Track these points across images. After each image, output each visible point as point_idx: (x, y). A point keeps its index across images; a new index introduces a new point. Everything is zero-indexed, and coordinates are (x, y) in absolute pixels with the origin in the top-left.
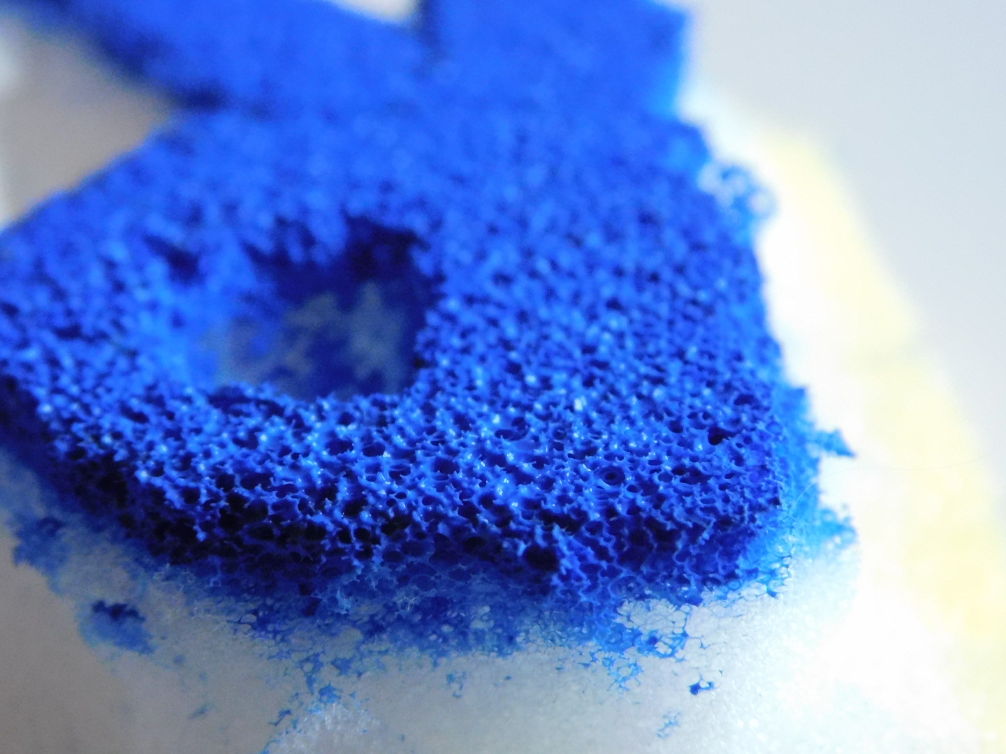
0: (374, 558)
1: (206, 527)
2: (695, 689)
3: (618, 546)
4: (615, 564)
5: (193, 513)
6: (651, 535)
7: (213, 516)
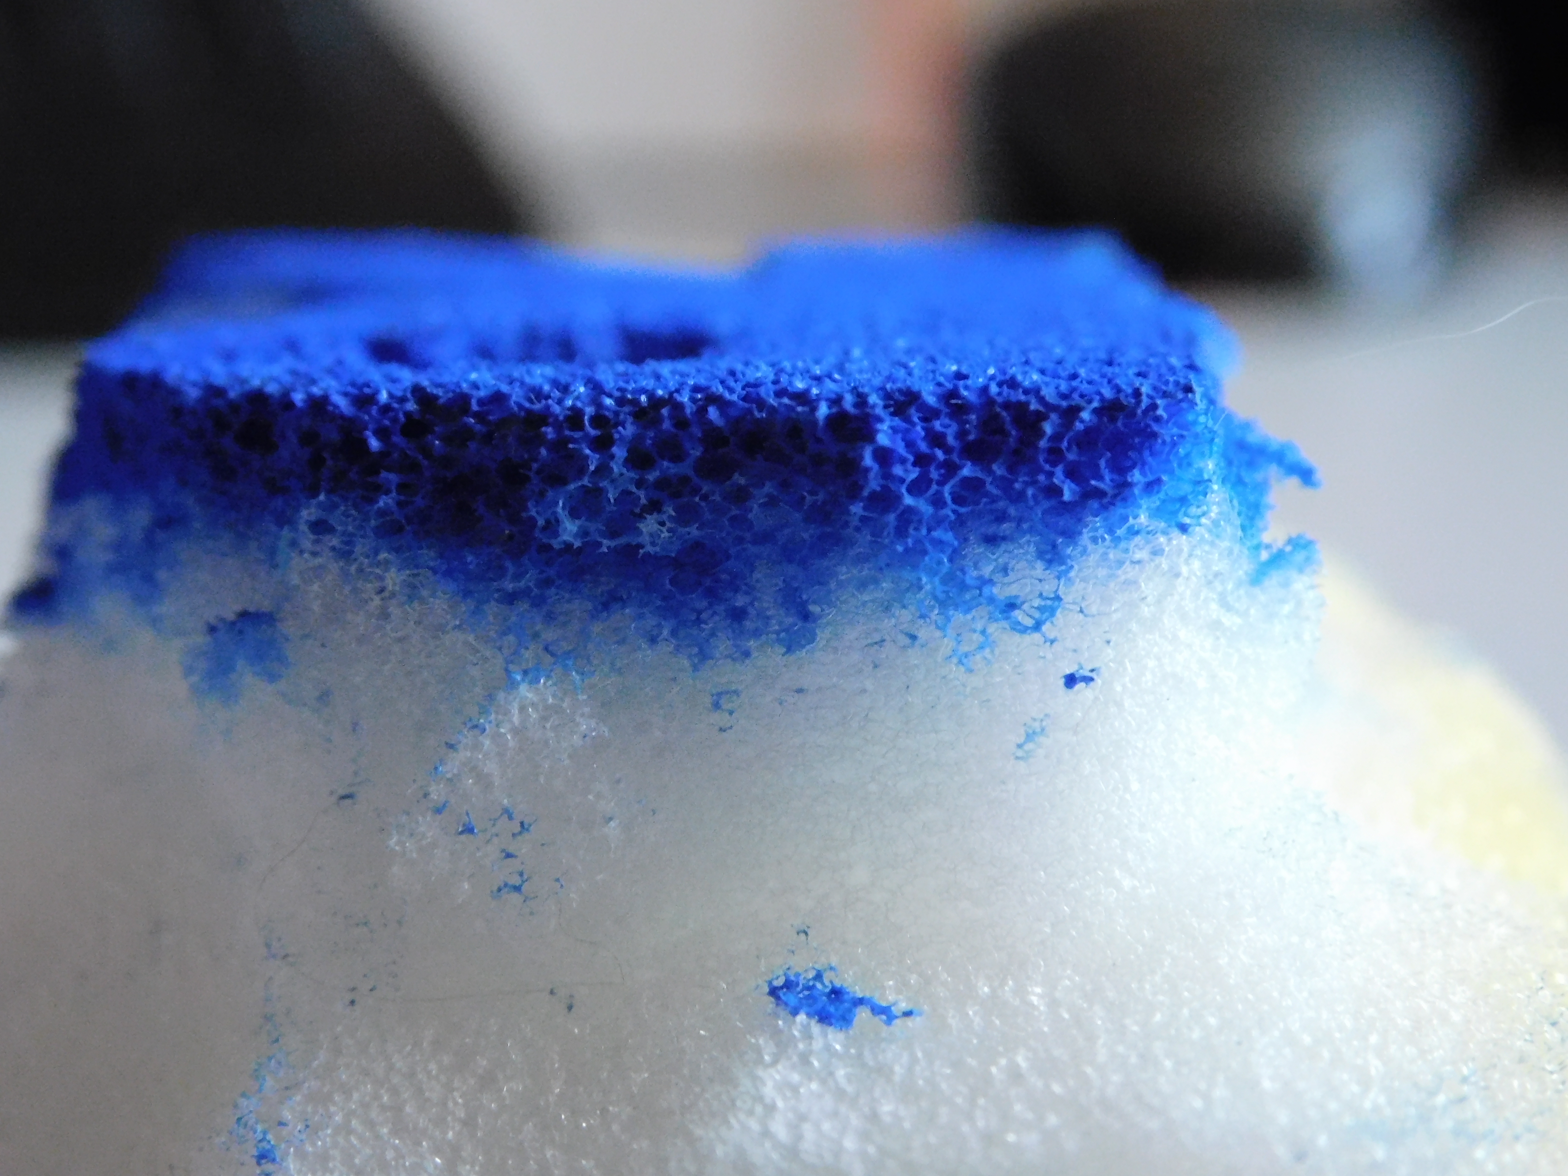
0: (615, 450)
1: (382, 433)
2: (1071, 680)
3: (961, 435)
4: (955, 457)
5: (366, 417)
6: (1008, 419)
7: (395, 420)
